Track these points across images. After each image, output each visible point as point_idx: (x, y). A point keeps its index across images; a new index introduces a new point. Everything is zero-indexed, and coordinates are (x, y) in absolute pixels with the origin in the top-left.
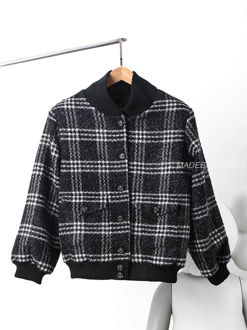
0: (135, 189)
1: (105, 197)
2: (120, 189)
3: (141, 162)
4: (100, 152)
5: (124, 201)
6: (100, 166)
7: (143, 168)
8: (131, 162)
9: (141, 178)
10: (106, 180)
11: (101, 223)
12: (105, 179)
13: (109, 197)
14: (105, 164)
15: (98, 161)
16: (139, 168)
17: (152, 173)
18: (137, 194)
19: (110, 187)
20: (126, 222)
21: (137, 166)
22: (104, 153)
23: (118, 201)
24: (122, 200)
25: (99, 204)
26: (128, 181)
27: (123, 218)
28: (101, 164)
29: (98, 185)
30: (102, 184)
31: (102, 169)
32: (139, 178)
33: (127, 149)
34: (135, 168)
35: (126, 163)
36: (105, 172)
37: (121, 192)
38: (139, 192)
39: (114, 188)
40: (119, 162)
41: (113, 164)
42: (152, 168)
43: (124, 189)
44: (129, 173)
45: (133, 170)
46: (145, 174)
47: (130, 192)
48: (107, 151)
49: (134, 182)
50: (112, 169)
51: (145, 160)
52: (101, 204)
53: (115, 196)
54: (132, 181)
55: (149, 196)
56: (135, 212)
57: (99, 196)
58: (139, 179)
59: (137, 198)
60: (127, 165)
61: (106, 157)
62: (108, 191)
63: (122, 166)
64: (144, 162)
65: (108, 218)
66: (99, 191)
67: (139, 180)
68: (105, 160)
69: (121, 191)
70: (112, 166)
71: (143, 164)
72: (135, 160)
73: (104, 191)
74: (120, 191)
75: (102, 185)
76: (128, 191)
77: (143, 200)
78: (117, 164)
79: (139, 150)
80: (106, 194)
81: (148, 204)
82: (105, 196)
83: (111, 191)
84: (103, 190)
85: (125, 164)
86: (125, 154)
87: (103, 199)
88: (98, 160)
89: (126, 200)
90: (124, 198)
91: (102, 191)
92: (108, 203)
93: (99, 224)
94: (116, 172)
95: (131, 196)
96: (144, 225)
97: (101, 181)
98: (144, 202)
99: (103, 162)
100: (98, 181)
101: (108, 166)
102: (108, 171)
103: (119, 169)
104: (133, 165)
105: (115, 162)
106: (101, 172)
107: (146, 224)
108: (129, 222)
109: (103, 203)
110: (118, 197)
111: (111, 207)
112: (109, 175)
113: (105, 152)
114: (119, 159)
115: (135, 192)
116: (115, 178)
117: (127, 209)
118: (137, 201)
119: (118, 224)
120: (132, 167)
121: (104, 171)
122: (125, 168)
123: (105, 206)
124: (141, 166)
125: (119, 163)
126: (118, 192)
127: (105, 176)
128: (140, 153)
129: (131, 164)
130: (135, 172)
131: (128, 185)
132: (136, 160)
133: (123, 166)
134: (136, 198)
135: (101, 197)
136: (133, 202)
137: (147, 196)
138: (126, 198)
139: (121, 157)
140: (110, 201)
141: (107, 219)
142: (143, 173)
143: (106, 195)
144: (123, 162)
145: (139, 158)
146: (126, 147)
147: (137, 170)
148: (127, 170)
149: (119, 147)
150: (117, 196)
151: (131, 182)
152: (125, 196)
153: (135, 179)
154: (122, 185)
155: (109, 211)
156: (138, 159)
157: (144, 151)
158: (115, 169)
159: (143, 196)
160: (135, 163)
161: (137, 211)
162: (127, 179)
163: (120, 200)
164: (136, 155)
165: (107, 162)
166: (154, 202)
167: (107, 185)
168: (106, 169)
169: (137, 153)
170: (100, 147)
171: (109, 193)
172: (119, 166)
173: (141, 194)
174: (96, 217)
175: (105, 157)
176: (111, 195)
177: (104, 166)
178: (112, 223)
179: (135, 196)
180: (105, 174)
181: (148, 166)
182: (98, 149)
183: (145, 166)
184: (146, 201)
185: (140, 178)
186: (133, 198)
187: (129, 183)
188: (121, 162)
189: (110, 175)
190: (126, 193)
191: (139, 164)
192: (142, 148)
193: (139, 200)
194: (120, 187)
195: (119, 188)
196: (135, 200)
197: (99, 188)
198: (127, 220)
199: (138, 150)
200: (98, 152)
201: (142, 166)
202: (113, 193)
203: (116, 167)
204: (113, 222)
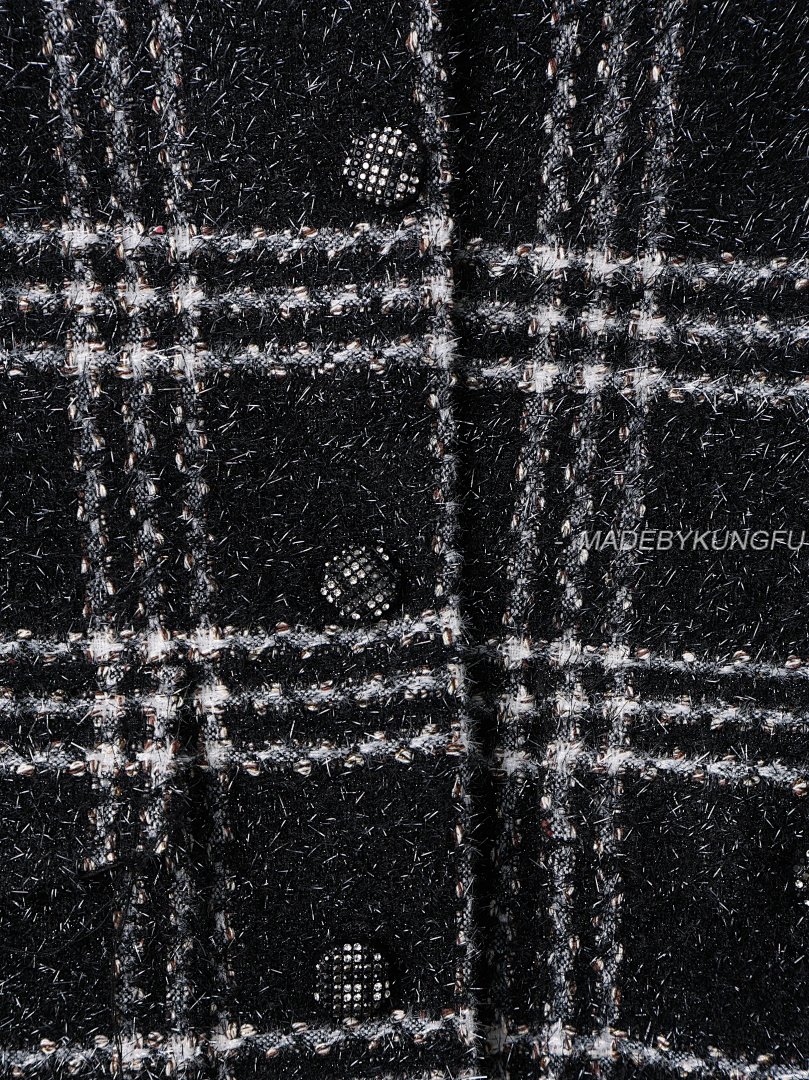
0: (545, 589)
1: (162, 706)
2: (351, 593)
3: (627, 244)
4: (86, 100)
5: (404, 757)
6: (83, 295)
7: (649, 325)
8: (492, 238)
9: (612, 451)
10: (171, 483)
11: (101, 1042)
12: (159, 461)
13: (214, 697)
14: (161, 271)
15: (65, 229)
16: (596, 321)
17: (760, 389)
18: (566, 651)
19: (220, 562)
20: (435, 1026)
21: (575, 290)
22: (145, 121)
23: (322, 752)
24: (375, 744)
25: (81, 791)
26: (459, 488)
27: (391, 973)
28: (107, 267)
29: (68, 540)
30: (122, 527)
31: (112, 329)
32: (588, 449)
33: (444, 64)
34: (549, 317)
35: (428, 260)
36: (162, 378)
37: (365, 638)
38: (592, 632)
39: (268, 576)
40: (337, 243)
41: (264, 271)
42: (761, 327)
43: (409, 598)
44: (462, 379)
45: (519, 345)
46: (672, 406)
47: (484, 623)
48: (183, 91)
49: (531, 499)
50: (254, 327)
51: (671, 217)
52: (102, 797)
53: (286, 693)
54: (507, 495)
55: (734, 689)
56: (537, 886)
57: (72, 693)
58: (597, 462)
59: (569, 704)
60: (440, 288)
61: (167, 173)
62: (189, 626)
63: (377, 301)
64: (663, 247)
65: (200, 972)
66: (81, 628)
67: (593, 480)
68: (153, 213)
69: (369, 621)
70: (241, 299)
71: (651, 266)
72: (545, 216)
73: (141, 625)
74: (348, 624)
75: (111, 548)
76: (450, 622)
77: (644, 735)
78: (315, 271)
79: (602, 90)
80: (171, 660)
81: (721, 793)
82: (150, 686)
83: (239, 625)
84: (125, 614)
85: (412, 262)
86: (413, 133)
87: (133, 730)
88: (63, 215)
89: (425, 739)
90: (398, 716)
91: (117, 627)
92: (193, 778)
93: (79, 1057)
94: (299, 375)
95: (489, 678)
96: (652, 1054)
97: (103, 491)
98: (664, 763)
99: (132, 237)
100: (69, 493)
101: (189, 297)
102: (189, 360)
103: (341, 329)
104: (522, 288)
105: (287, 243)
106: (107, 377)
107: (680, 1046)
108: (466, 1023)
109: (132, 787)
110: (321, 694)
111: (239, 830)
112: (210, 412)
113: (158, 104)
114: (343, 207)
115: (542, 628)
116: (288, 453)
117: (440, 855)
118: (564, 753)
119: (322, 1048)
120: (502, 314)
121: (138, 358)
122: (413, 322)
123: (152, 821)
124: (623, 296)
125: (345, 256)
126: (331, 629)
127: (152, 428)
128: (608, 126)
129: (497, 271)
130: (542, 376)
131: (457, 543)
132: (560, 218)
133: (393, 293)
134: (551, 709)
135: (108, 707)
136: (513, 762)
137: (698, 687)
138: (436, 709)
139: (373, 177)
140: (217, 753)
141: (179, 993)
142: (645, 381)
143: (169, 675)
144: (387, 242)
145: (595, 192)
146: (434, 41)
147: (570, 346)
148: (441, 348)
149: (339, 38)
150: (307, 681)
151: (497, 506)
152: (420, 682)
153: (546, 466)
154: (372, 545)
155: (205, 879)
156: (579, 209)
157: (667, 103)
158: (290, 330)
159: (650, 683)
160: (551, 259)
161: (561, 871)
162: (436, 463)
163: (360, 734)
164: (561, 144)
165: (184, 241)
166: (789, 762)
167: (177, 539)
168: (165, 328)
169: (578, 119)
170: (83, 41)
171: (207, 642)
172: (343, 299)
173: (616, 657)
174: (29, 973)
175: (154, 177)
176: (237, 670)
177: (138, 296)
178: (248, 1031)
179: (541, 677)
180: (157, 395)
181: (718, 300)
182: (63, 59)
183: (674, 299)
184: (689, 752)
185: (603, 451)
186: (519, 703)
187: (462, 517)
188: (368, 248)
189: (224, 417)
190: (430, 653)
191: (601, 264)
192: (636, 63)
193: (594, 731)
194: (356, 571)
195: (343, 583)
196: (540, 730)
197: (81, 585)
198: (441, 1002)
199: (590, 90)
200: (58, 101)
201: (639, 295)
202: (259, 644)
203: (297, 312)
204: (261, 1027)
